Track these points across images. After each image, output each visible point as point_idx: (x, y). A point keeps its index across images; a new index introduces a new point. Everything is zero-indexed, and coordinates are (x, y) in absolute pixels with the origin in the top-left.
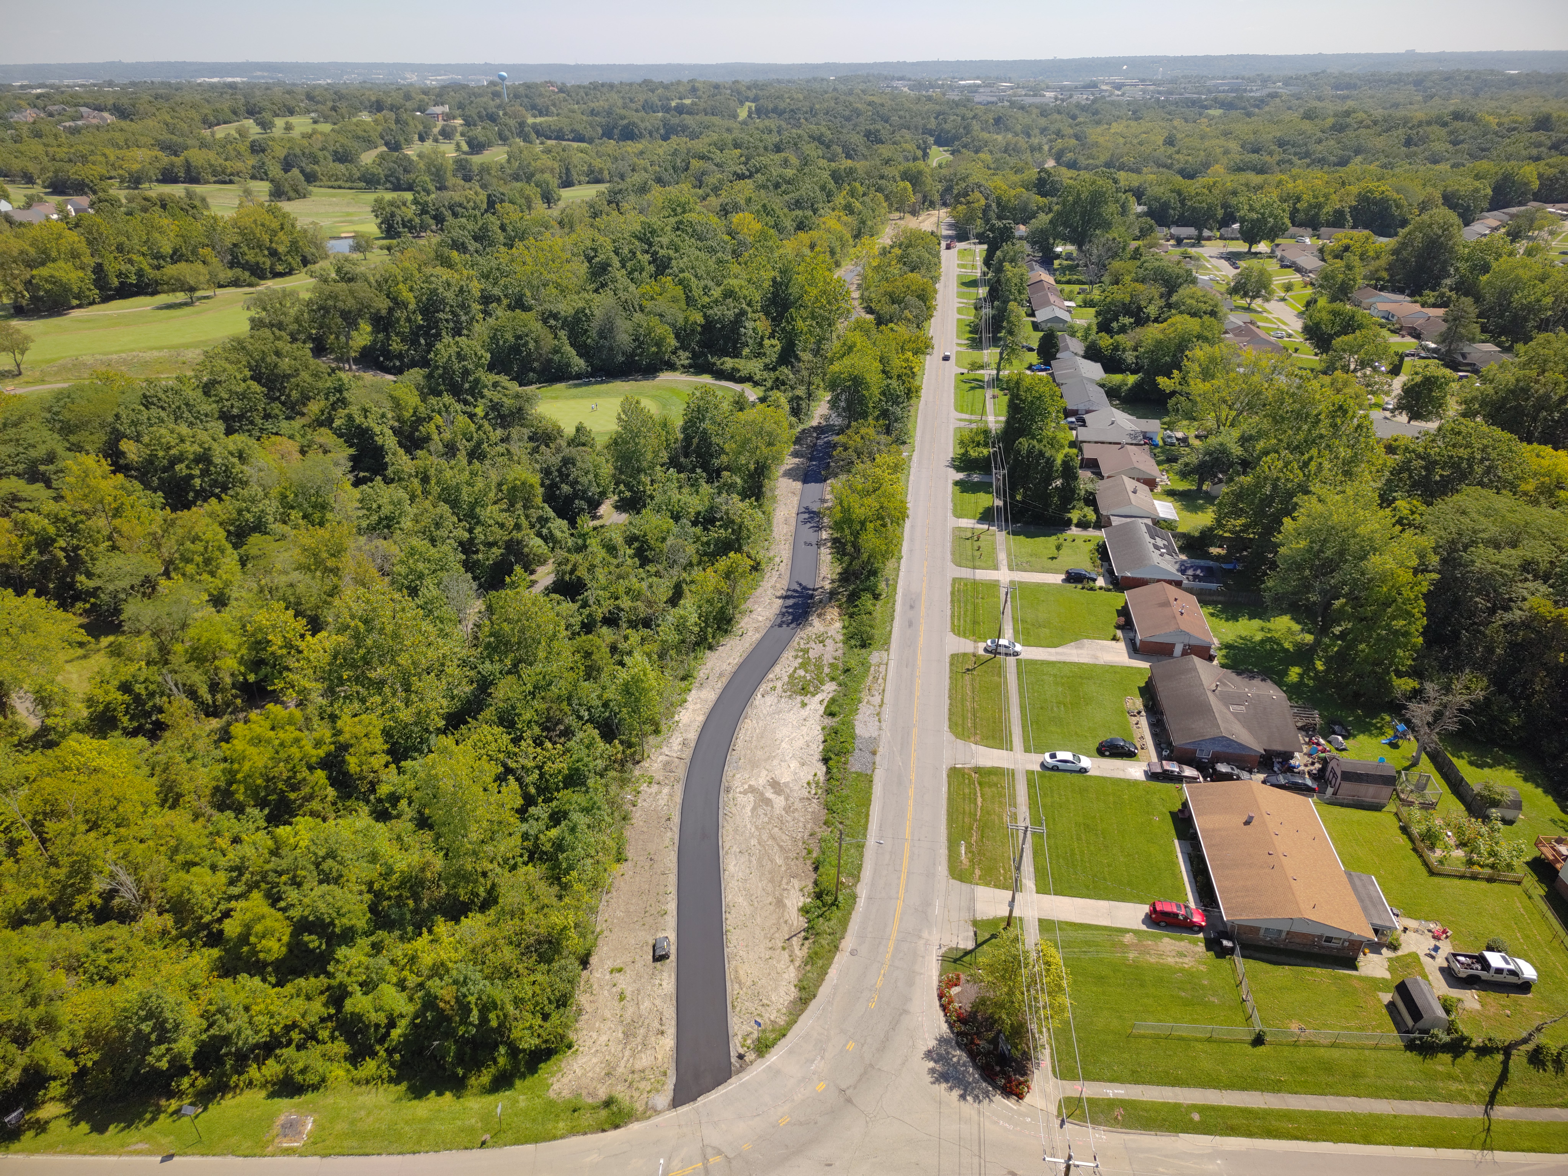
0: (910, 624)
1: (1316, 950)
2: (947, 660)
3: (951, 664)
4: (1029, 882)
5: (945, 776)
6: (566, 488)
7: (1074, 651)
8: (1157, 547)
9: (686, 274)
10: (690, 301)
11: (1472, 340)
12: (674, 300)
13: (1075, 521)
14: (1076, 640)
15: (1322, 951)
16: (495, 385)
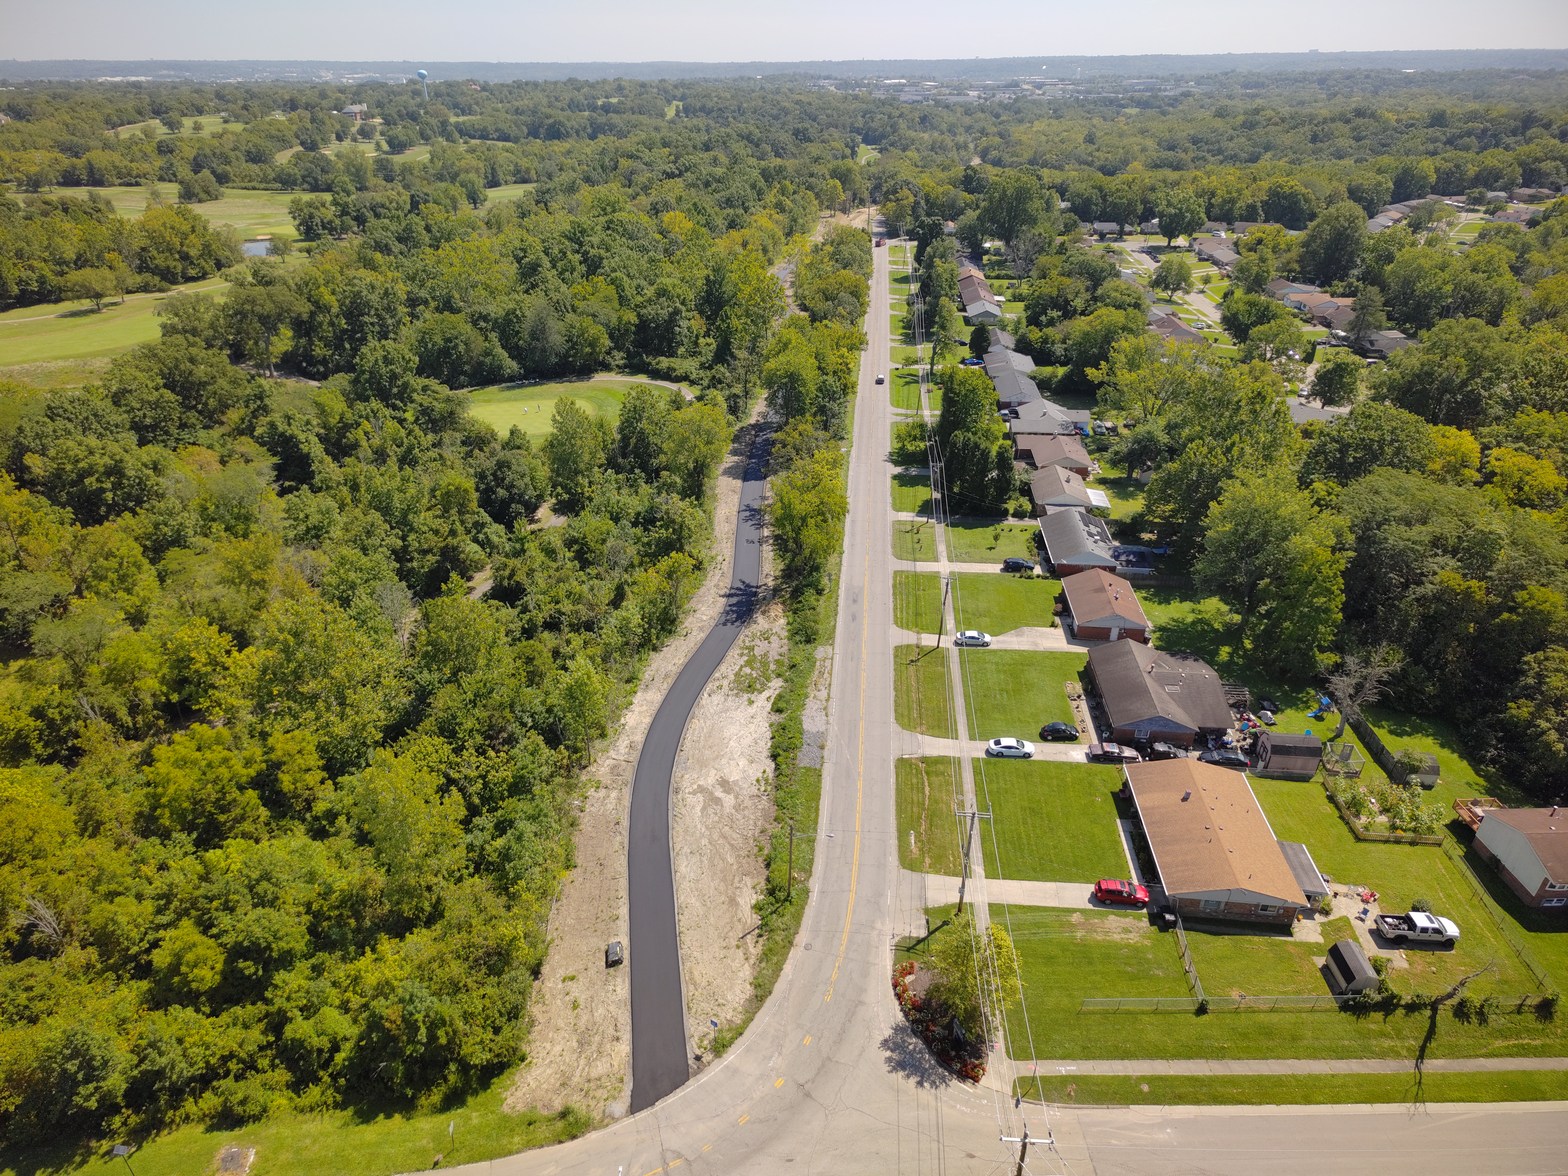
0: (854, 618)
1: (1253, 919)
2: (892, 652)
3: (896, 656)
4: (978, 868)
5: (892, 767)
6: (501, 492)
7: (1015, 639)
8: (1091, 535)
9: (618, 274)
10: (623, 300)
11: (1379, 328)
12: (607, 300)
13: (1011, 511)
14: (1016, 628)
15: (1260, 920)
16: (425, 389)
